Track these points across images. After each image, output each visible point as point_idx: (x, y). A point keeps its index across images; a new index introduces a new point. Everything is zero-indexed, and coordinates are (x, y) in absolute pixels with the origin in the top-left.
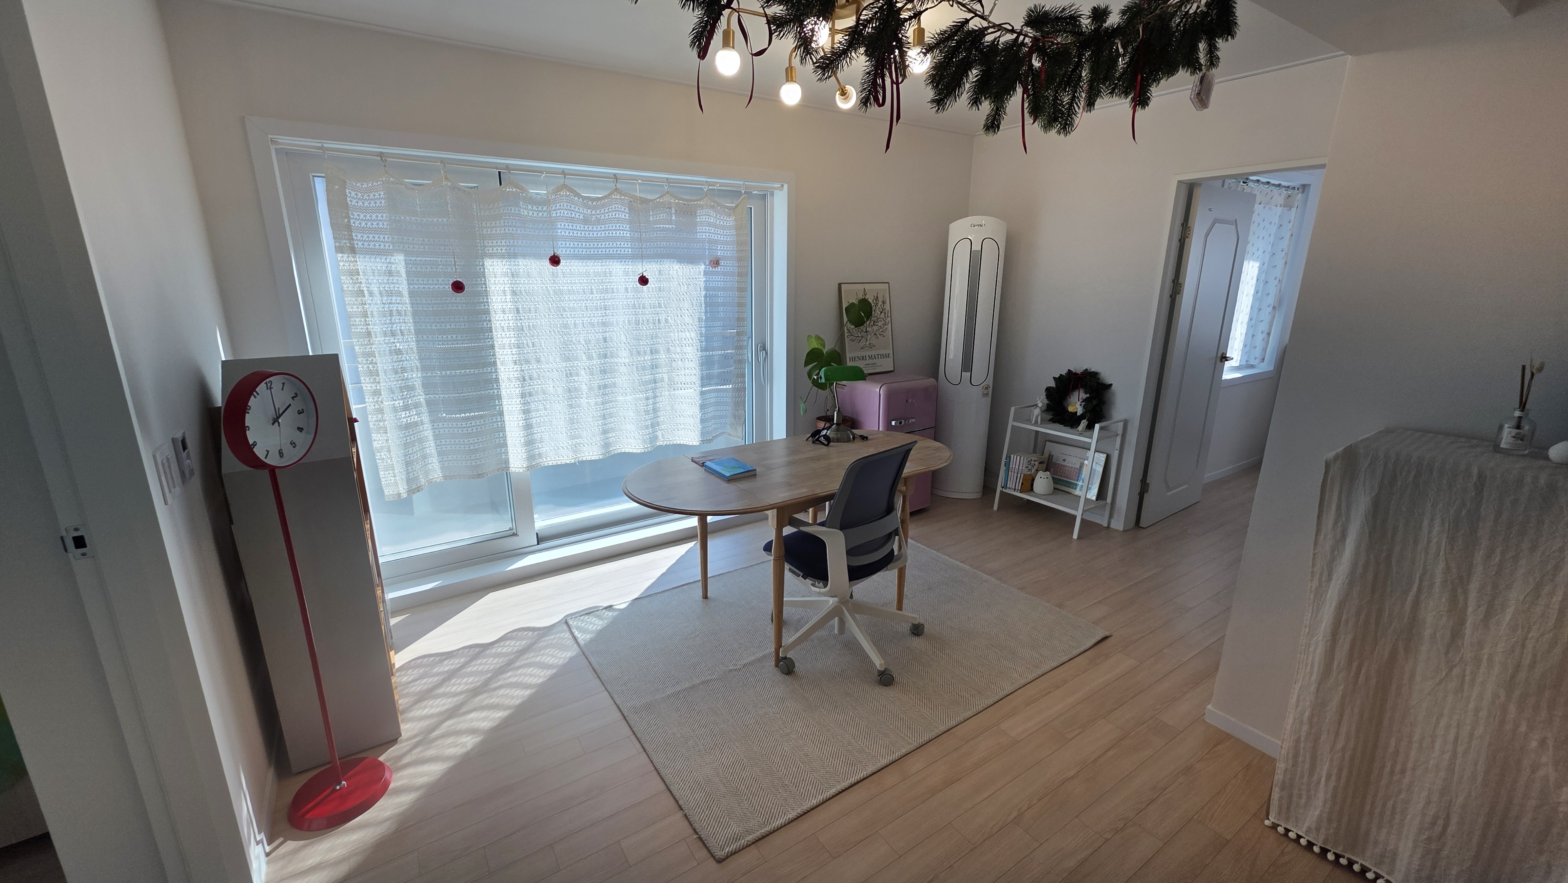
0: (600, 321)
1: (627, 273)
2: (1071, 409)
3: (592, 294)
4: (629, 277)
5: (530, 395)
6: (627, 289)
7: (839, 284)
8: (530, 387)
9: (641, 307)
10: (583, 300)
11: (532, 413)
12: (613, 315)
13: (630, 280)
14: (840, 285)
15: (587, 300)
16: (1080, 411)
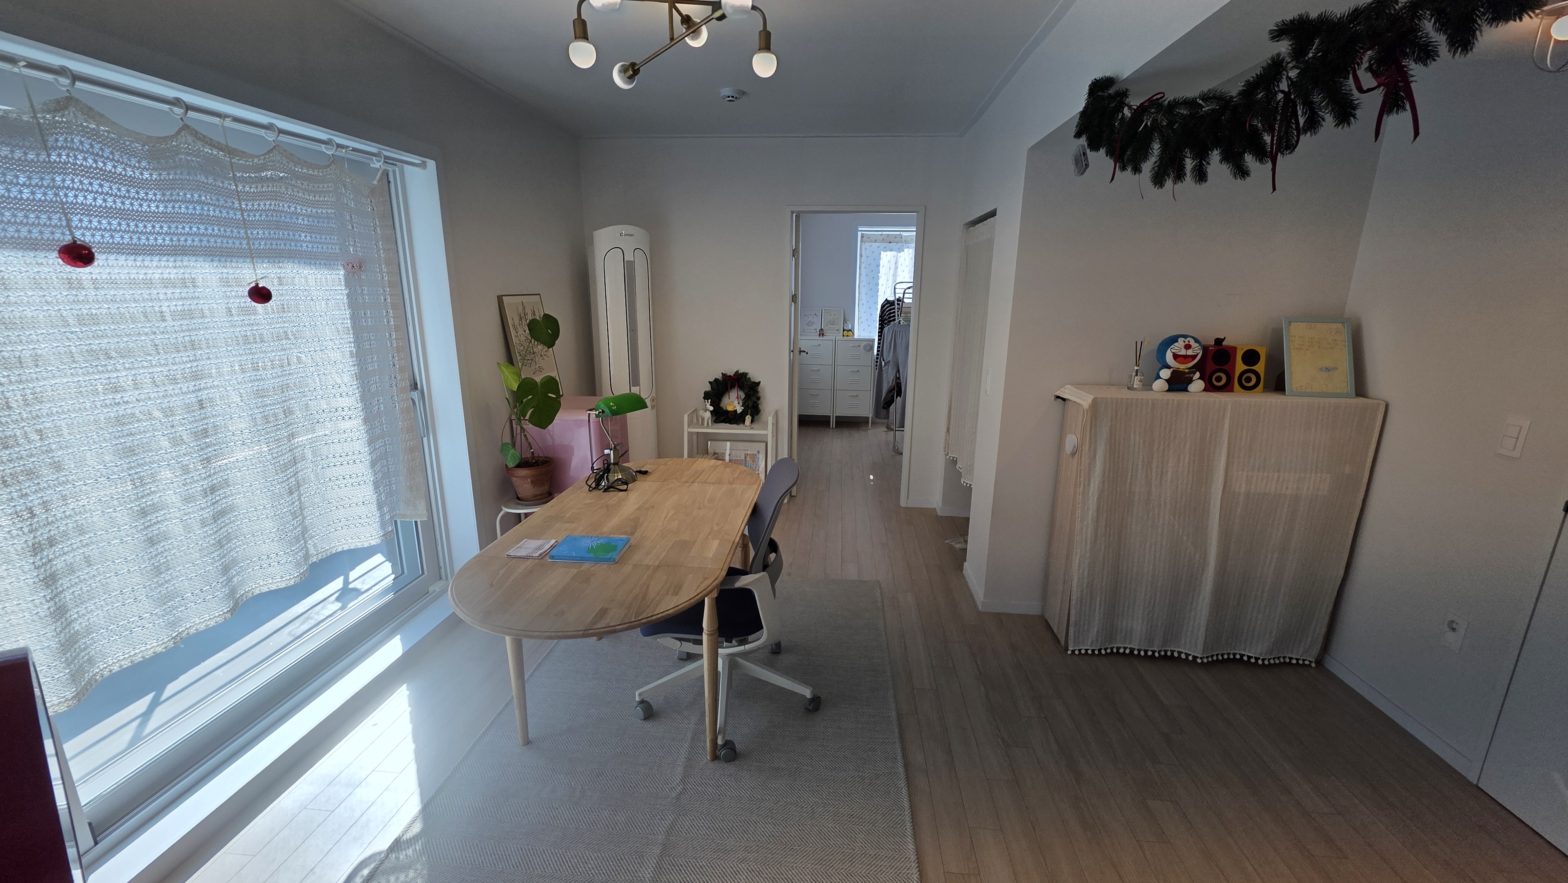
0: (187, 371)
1: (225, 282)
2: (730, 408)
3: (164, 320)
4: (230, 289)
5: (52, 542)
6: (229, 310)
7: (498, 297)
8: (49, 527)
9: (258, 340)
10: (146, 334)
11: (60, 582)
12: (209, 358)
13: (233, 293)
14: (500, 298)
15: (155, 333)
16: (739, 409)
